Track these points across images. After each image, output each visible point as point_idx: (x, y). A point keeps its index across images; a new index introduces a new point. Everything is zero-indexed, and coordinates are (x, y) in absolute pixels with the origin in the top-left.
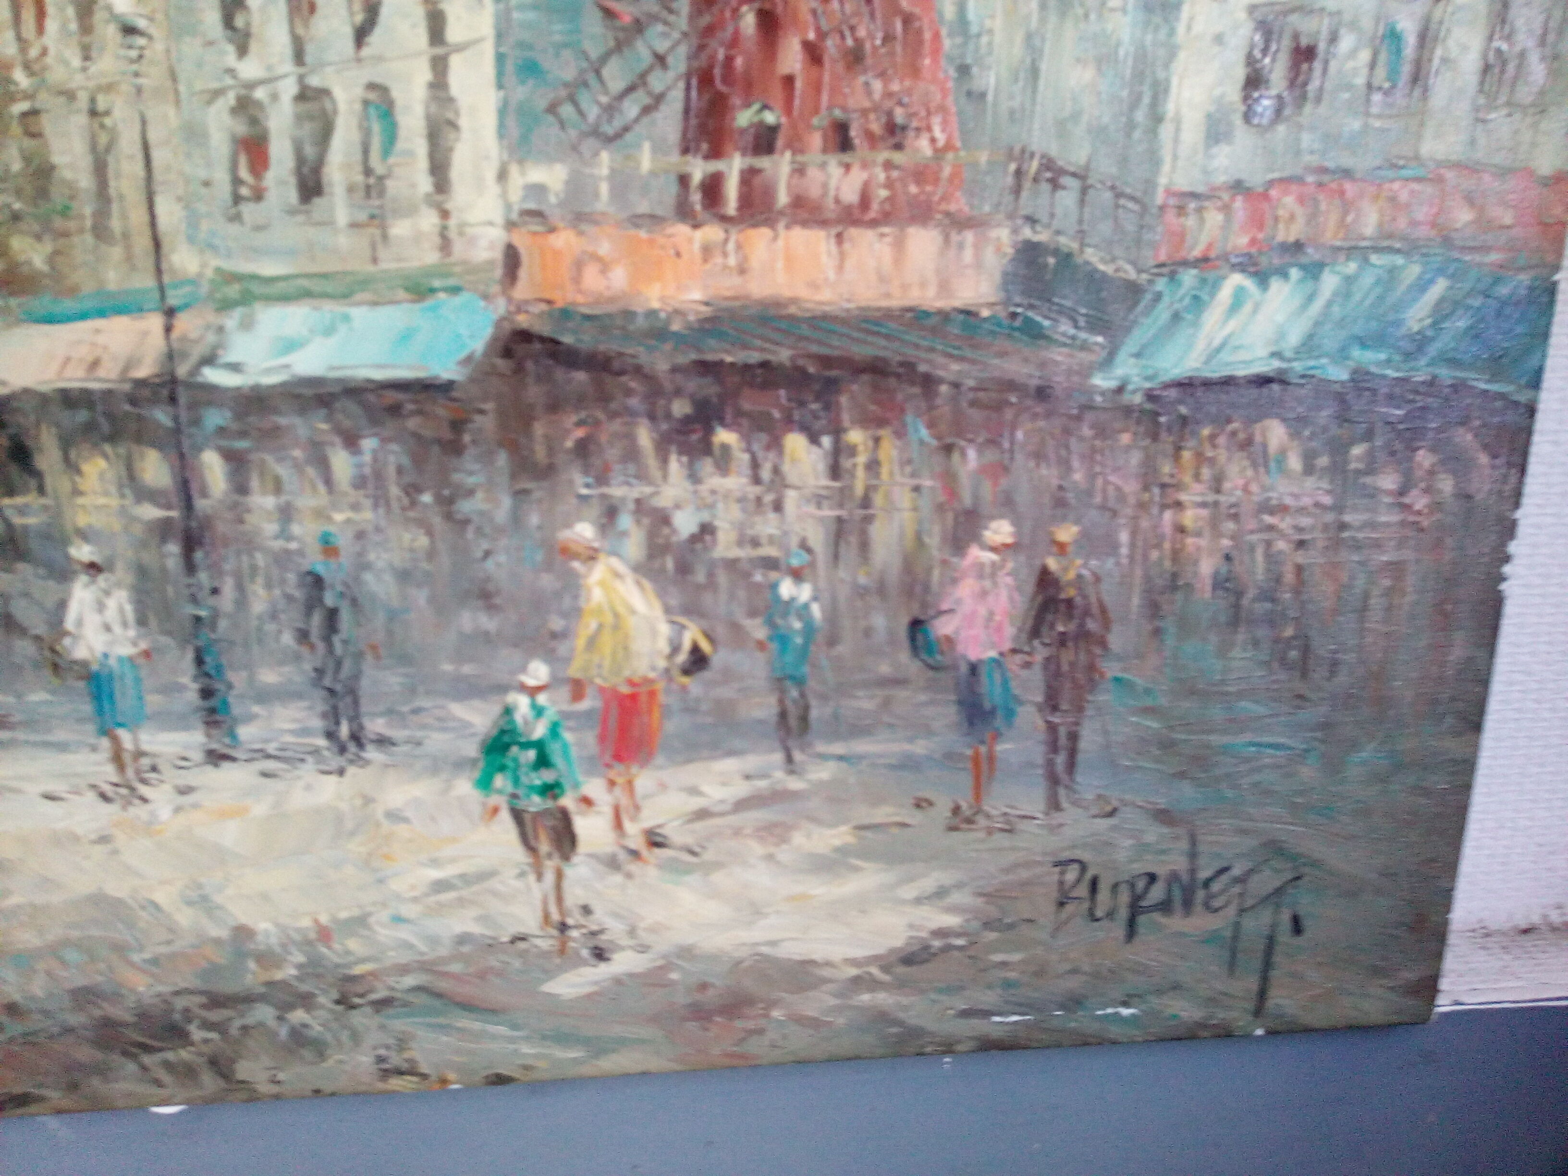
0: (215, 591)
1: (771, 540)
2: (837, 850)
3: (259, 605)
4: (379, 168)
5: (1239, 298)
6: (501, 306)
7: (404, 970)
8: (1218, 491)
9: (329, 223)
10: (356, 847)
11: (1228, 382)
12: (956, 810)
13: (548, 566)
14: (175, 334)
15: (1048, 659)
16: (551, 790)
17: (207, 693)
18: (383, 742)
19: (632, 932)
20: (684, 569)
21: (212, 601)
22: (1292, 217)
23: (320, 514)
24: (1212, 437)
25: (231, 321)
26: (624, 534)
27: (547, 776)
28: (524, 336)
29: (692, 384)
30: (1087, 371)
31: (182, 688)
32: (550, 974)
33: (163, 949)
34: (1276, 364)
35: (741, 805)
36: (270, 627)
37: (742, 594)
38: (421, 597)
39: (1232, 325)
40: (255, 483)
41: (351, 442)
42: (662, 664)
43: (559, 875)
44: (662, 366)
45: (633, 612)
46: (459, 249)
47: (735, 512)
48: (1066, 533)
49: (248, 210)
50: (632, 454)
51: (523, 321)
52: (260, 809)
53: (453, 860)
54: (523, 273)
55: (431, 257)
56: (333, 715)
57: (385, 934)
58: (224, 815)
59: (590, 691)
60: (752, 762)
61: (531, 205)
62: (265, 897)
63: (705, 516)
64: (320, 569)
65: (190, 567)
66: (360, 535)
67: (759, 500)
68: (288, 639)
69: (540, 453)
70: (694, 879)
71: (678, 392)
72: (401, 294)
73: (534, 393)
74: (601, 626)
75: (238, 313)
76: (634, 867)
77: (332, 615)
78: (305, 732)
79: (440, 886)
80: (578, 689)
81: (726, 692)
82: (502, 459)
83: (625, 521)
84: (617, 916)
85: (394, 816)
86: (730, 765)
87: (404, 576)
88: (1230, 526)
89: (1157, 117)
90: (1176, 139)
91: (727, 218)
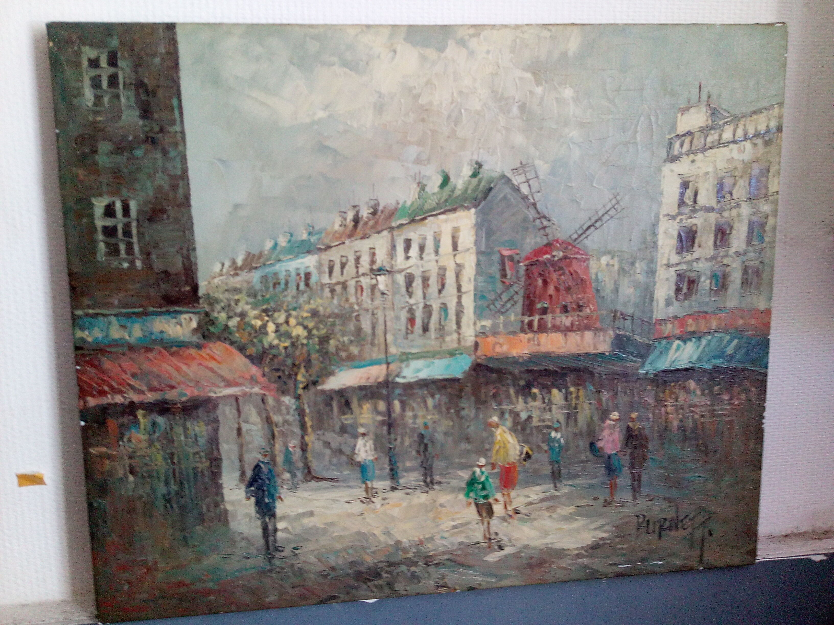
0: (395, 440)
1: (549, 420)
2: (570, 514)
3: (407, 443)
4: (443, 323)
5: (678, 348)
6: (473, 357)
7: (444, 553)
8: (677, 401)
9: (429, 338)
10: (431, 515)
11: (677, 370)
12: (606, 500)
13: (485, 430)
14: (389, 369)
15: (631, 453)
16: (486, 497)
17: (392, 470)
18: (439, 483)
19: (510, 541)
20: (523, 429)
21: (394, 443)
22: (691, 325)
23: (424, 417)
24: (674, 386)
25: (403, 365)
26: (506, 419)
27: (484, 493)
28: (479, 365)
29: (525, 376)
30: (638, 369)
31: (384, 468)
32: (486, 554)
33: (376, 548)
34: (690, 365)
35: (542, 500)
36: (410, 450)
37: (540, 436)
38: (450, 439)
39: (677, 355)
40: (407, 409)
41: (433, 396)
42: (518, 458)
43: (489, 523)
44: (517, 371)
45: (509, 442)
46: (463, 343)
47: (538, 412)
48: (634, 415)
49: (409, 336)
50: (509, 396)
51: (479, 361)
52: (404, 504)
53: (458, 519)
54: (479, 348)
55: (455, 345)
56: (425, 475)
57: (439, 542)
58: (395, 506)
59: (497, 466)
60: (544, 487)
61: (482, 331)
62: (405, 531)
63: (529, 414)
64: (423, 432)
65: (389, 433)
66: (434, 422)
67: (545, 408)
68: (414, 453)
69: (483, 397)
70: (528, 524)
71: (521, 379)
72: (447, 355)
73: (482, 380)
74: (500, 447)
75: (405, 363)
76: (510, 520)
77: (426, 446)
78: (417, 481)
79: (455, 527)
80: (493, 466)
81: (536, 466)
82: (473, 399)
83: (507, 416)
84: (505, 535)
85: (442, 506)
86: (538, 488)
87: (446, 434)
88: (681, 411)
89: (652, 300)
90: (657, 305)
91: (534, 331)
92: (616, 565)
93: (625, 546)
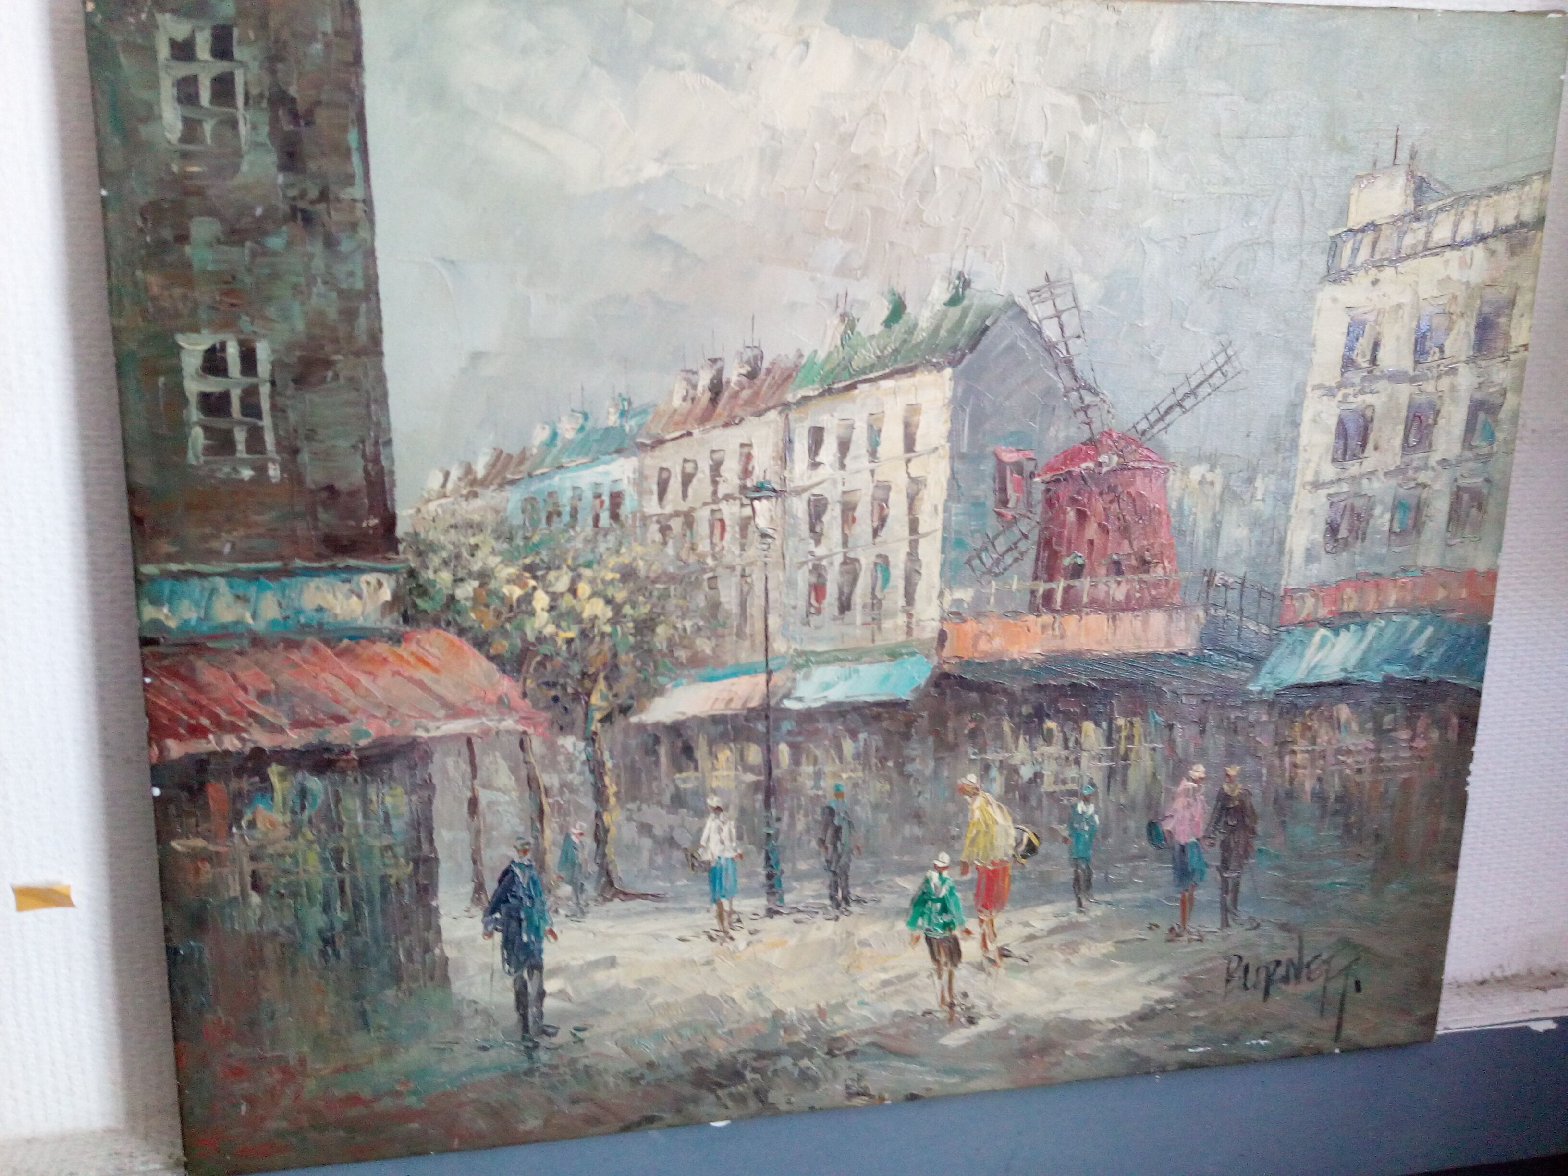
0: (778, 820)
1: (1073, 780)
2: (1104, 955)
3: (800, 826)
4: (878, 594)
5: (1324, 642)
6: (935, 660)
7: (865, 1033)
8: (1314, 743)
9: (852, 624)
10: (843, 961)
11: (1320, 685)
12: (1172, 929)
13: (952, 799)
14: (771, 684)
15: (1223, 842)
16: (947, 926)
17: (770, 876)
18: (859, 901)
19: (990, 1007)
20: (1025, 798)
21: (777, 825)
22: (1351, 599)
23: (836, 775)
24: (1311, 715)
25: (799, 676)
26: (994, 779)
27: (946, 918)
28: (946, 676)
29: (1032, 697)
30: (1246, 682)
31: (757, 874)
32: (943, 1033)
33: (735, 1026)
34: (1344, 675)
35: (1052, 932)
36: (805, 838)
37: (1056, 812)
38: (883, 818)
39: (1320, 656)
40: (804, 760)
41: (854, 735)
42: (1011, 852)
43: (951, 975)
44: (1017, 687)
45: (996, 822)
46: (916, 633)
47: (1054, 766)
48: (1233, 770)
49: (814, 620)
50: (999, 736)
51: (946, 667)
52: (792, 942)
53: (894, 968)
54: (947, 644)
55: (901, 637)
56: (834, 886)
57: (855, 1011)
58: (775, 945)
59: (971, 869)
60: (1059, 906)
61: (954, 609)
62: (792, 993)
63: (1038, 768)
64: (833, 805)
65: (767, 805)
66: (856, 785)
67: (1067, 758)
68: (814, 844)
69: (951, 737)
70: (1025, 975)
71: (1026, 701)
72: (886, 657)
73: (950, 703)
74: (978, 832)
75: (803, 672)
76: (992, 970)
77: (838, 830)
78: (819, 896)
79: (886, 983)
80: (965, 867)
81: (1045, 868)
82: (931, 740)
83: (994, 773)
84: (981, 998)
85: (864, 943)
86: (1047, 909)
87: (876, 807)
88: (1321, 762)
89: (1281, 552)
90: (1290, 562)
91: (1054, 611)
92: (1185, 1048)
93: (1202, 1013)
